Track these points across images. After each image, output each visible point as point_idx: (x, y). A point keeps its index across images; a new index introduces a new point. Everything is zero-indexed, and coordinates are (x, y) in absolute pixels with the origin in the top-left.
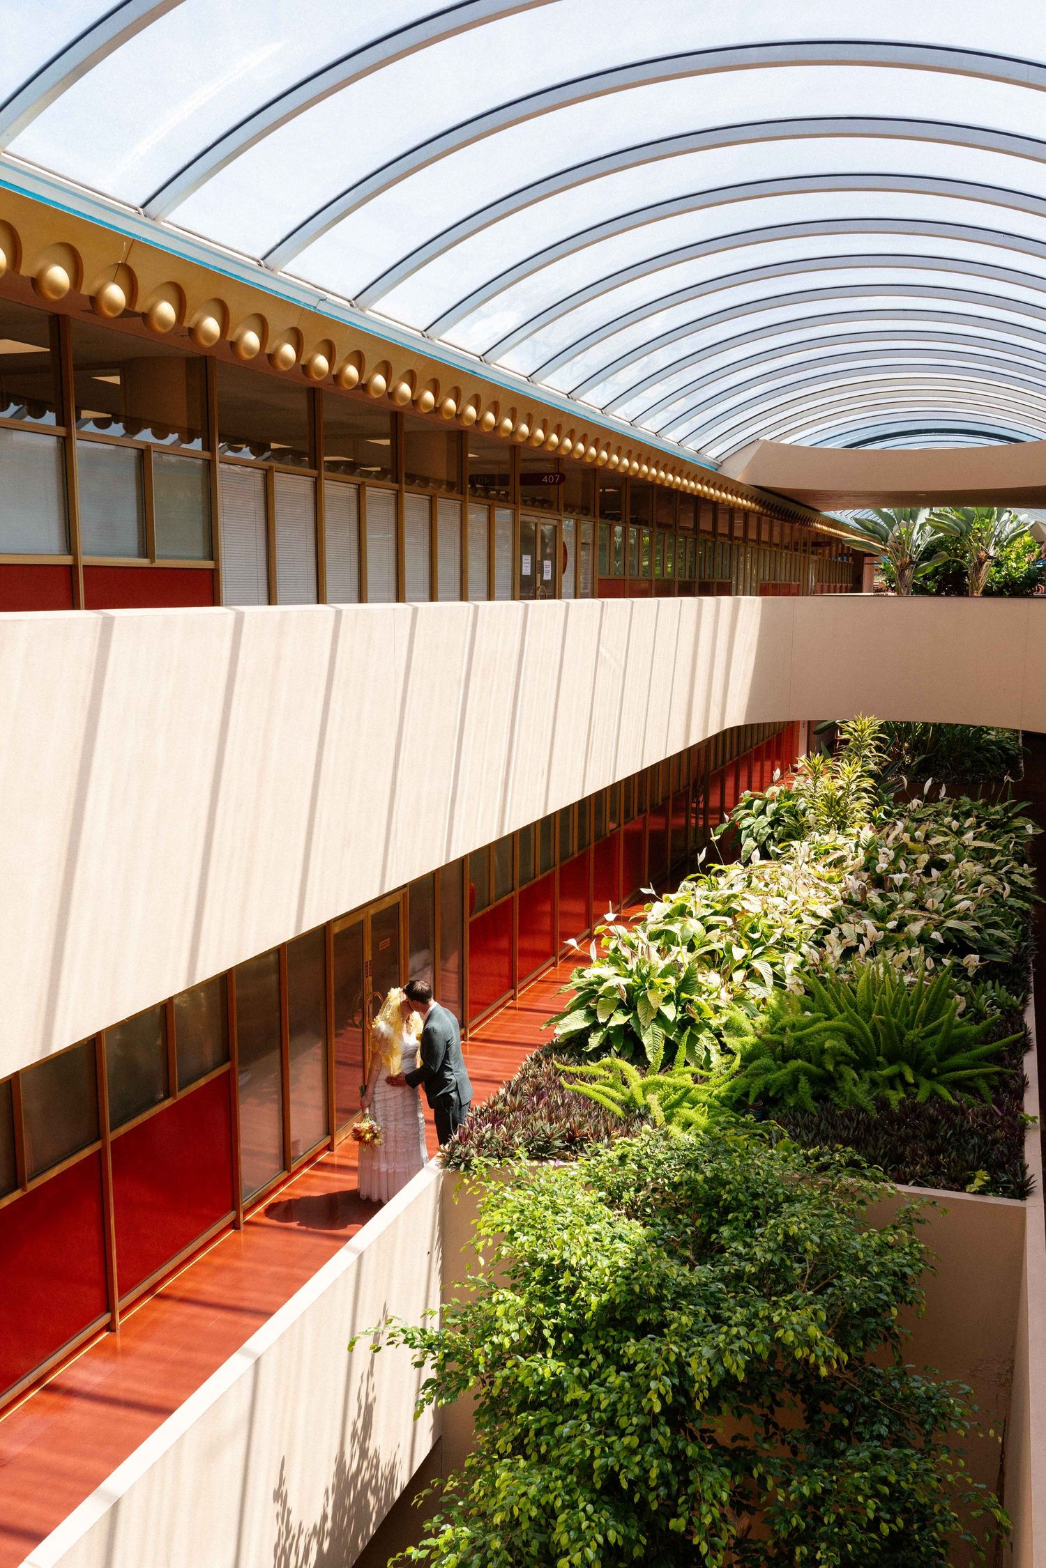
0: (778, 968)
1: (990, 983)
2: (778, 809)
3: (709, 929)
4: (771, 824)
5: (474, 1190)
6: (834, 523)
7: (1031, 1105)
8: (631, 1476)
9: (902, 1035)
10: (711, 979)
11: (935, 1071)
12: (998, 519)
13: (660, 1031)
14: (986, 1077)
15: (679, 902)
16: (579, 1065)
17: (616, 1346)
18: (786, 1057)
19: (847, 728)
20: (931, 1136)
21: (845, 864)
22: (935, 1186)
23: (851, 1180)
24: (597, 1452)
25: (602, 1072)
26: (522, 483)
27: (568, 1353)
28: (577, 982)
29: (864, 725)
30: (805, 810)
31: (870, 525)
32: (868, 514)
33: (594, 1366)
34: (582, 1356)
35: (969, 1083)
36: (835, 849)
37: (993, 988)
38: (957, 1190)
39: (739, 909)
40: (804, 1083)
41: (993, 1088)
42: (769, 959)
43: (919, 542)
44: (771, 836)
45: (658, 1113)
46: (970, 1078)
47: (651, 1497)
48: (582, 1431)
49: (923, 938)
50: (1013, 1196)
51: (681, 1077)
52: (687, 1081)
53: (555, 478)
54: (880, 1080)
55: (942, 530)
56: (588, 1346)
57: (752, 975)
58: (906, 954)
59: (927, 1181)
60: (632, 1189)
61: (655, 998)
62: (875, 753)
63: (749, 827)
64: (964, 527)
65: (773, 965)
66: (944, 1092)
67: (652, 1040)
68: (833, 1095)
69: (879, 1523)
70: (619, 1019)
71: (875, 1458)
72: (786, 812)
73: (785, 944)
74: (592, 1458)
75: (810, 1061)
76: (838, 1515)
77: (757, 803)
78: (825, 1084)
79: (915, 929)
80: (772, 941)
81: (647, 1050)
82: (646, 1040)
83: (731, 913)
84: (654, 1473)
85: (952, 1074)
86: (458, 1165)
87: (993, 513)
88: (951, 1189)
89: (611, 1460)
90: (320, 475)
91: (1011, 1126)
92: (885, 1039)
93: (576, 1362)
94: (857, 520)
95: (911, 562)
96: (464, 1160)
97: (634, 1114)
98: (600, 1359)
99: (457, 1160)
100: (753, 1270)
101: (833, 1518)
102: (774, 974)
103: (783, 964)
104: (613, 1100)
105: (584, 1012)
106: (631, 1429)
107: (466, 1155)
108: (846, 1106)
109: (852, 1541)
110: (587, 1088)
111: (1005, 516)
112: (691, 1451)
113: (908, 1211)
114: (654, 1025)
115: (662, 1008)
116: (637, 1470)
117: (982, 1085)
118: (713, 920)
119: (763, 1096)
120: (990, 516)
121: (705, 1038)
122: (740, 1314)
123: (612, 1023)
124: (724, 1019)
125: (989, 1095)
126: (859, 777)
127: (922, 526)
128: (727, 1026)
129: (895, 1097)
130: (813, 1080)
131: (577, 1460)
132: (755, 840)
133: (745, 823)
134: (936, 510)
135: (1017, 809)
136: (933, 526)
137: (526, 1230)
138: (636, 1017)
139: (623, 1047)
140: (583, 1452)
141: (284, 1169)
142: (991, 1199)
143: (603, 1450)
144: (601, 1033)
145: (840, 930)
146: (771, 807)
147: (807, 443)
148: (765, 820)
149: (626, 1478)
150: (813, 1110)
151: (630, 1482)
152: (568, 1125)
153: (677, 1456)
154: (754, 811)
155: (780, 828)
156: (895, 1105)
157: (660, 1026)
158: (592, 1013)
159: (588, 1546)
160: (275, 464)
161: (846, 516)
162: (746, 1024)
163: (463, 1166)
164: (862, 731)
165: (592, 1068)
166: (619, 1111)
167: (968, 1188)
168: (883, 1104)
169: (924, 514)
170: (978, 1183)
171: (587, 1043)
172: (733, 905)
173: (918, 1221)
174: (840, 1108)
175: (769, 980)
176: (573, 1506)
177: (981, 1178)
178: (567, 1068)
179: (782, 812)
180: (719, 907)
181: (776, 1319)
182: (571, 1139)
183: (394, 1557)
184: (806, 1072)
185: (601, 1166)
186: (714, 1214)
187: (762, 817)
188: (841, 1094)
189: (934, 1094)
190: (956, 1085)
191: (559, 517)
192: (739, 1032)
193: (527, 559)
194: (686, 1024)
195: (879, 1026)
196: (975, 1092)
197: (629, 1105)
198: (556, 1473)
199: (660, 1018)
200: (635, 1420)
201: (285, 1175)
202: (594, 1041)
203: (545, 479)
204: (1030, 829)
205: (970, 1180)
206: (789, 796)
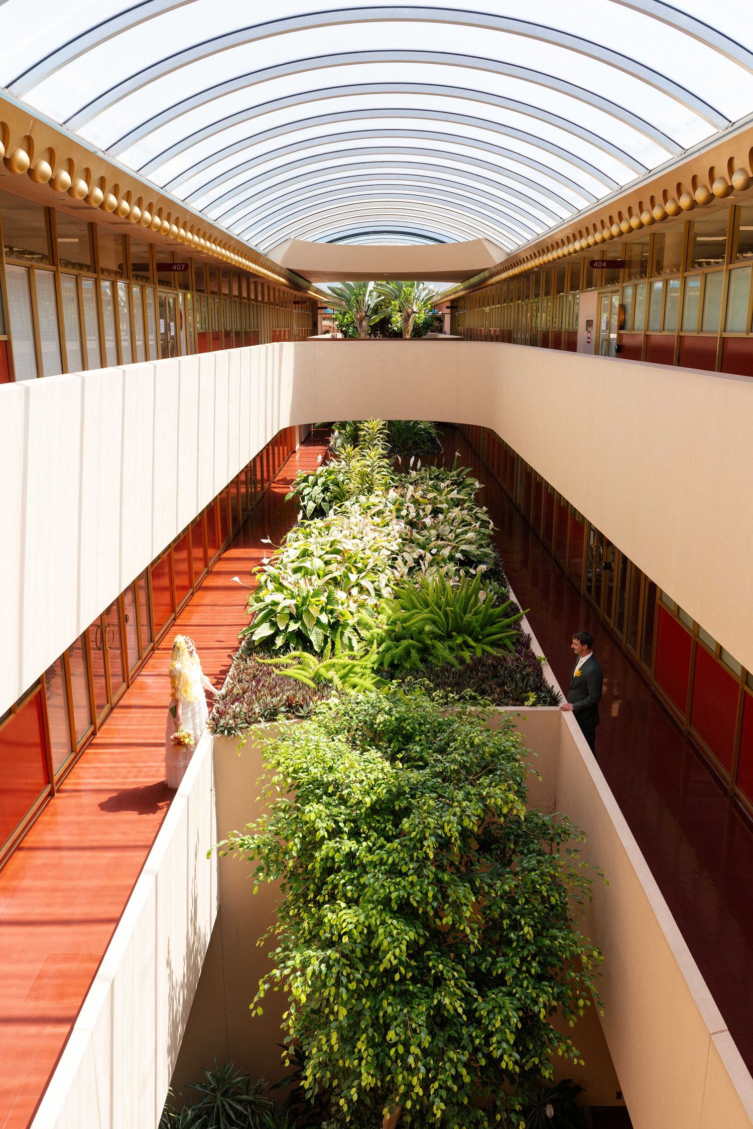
0: (376, 584)
1: (488, 581)
2: (326, 481)
3: (327, 563)
4: (323, 492)
5: (257, 745)
6: (318, 291)
7: (536, 649)
8: (418, 899)
9: (462, 619)
10: (340, 595)
11: (480, 637)
12: (417, 287)
13: (320, 631)
14: (508, 637)
15: (302, 548)
16: (272, 658)
17: (383, 826)
18: (398, 639)
19: (363, 427)
20: (495, 676)
21: (384, 515)
22: (507, 705)
23: (473, 708)
24: (392, 889)
25: (290, 661)
26: (158, 270)
27: (355, 834)
28: (257, 606)
29: (374, 425)
30: (343, 482)
31: (339, 292)
32: (338, 285)
33: (372, 839)
34: (363, 835)
35: (499, 642)
36: (374, 505)
37: (490, 584)
38: (520, 705)
39: (342, 549)
40: (414, 654)
41: (513, 643)
42: (370, 579)
43: (370, 302)
44: (324, 500)
45: (337, 681)
46: (500, 639)
47: (429, 908)
48: (378, 878)
49: (451, 558)
50: (551, 704)
51: (343, 658)
52: (346, 660)
53: (182, 267)
54: (455, 647)
55: (383, 294)
56: (364, 828)
57: (362, 590)
58: (445, 569)
59: (502, 702)
60: (346, 731)
61: (314, 611)
62: (382, 442)
63: (309, 494)
64: (397, 292)
65: (373, 582)
66: (489, 649)
67: (315, 637)
68: (430, 658)
69: (549, 897)
70: (293, 627)
71: (539, 862)
72: (331, 483)
73: (375, 570)
74: (390, 893)
75: (412, 639)
76: (526, 898)
77: (311, 478)
78: (425, 651)
79: (446, 552)
80: (369, 567)
81: (314, 643)
82: (313, 638)
83: (337, 552)
84: (430, 894)
85: (490, 638)
86: (222, 732)
87: (414, 284)
88: (516, 705)
89: (402, 893)
90: (57, 269)
91: (534, 665)
92: (452, 622)
93: (362, 840)
94: (330, 288)
95: (366, 316)
96: (225, 728)
97: (322, 685)
98: (375, 835)
99: (222, 729)
100: (456, 768)
101: (524, 900)
102: (375, 588)
103: (379, 581)
104: (306, 677)
105: (268, 624)
106: (411, 872)
107: (227, 725)
108: (441, 664)
109: (536, 911)
110: (289, 672)
111: (421, 286)
112: (446, 878)
113: (506, 721)
114: (316, 628)
115: (319, 617)
116: (420, 894)
117: (508, 642)
118: (327, 557)
119: (392, 665)
120: (412, 286)
121: (348, 632)
122: (460, 795)
123: (290, 630)
124: (356, 619)
125: (513, 648)
126: (379, 458)
127: (371, 292)
128: (359, 623)
129: (467, 655)
130: (419, 651)
131: (382, 896)
132: (314, 502)
133: (306, 492)
134: (379, 282)
135: (465, 472)
136: (378, 292)
137: (315, 765)
138: (303, 624)
139: (297, 644)
140: (385, 891)
141: (72, 752)
142: (540, 708)
143: (395, 888)
144: (282, 637)
145: (403, 557)
146: (321, 481)
147: (310, 240)
148: (318, 489)
149: (415, 900)
150: (423, 669)
151: (418, 902)
152: (285, 697)
153: (438, 882)
154: (310, 484)
155: (329, 494)
156: (468, 661)
157: (319, 628)
158: (274, 624)
159: (401, 943)
160: (34, 263)
161: (323, 286)
162: (370, 621)
163: (226, 732)
164: (373, 429)
165: (283, 659)
166: (312, 685)
167: (526, 703)
168: (462, 661)
169: (371, 285)
170: (532, 700)
171: (275, 644)
172: (338, 547)
173: (513, 726)
174: (437, 666)
175: (373, 593)
176: (383, 923)
177: (532, 696)
178: (264, 661)
179: (329, 482)
180: (328, 549)
181: (484, 793)
182: (290, 706)
183: (263, 978)
184: (414, 647)
185: (327, 720)
186: (400, 739)
187: (316, 487)
188: (436, 657)
189: (484, 651)
190: (493, 644)
191: (176, 292)
192: (368, 627)
193: (162, 321)
194: (334, 626)
195: (450, 613)
196: (505, 647)
197: (317, 678)
198: (370, 906)
199: (318, 622)
200: (411, 866)
201: (73, 755)
202: (279, 641)
203: (174, 267)
204: (477, 485)
205: (527, 699)
206: (330, 473)
